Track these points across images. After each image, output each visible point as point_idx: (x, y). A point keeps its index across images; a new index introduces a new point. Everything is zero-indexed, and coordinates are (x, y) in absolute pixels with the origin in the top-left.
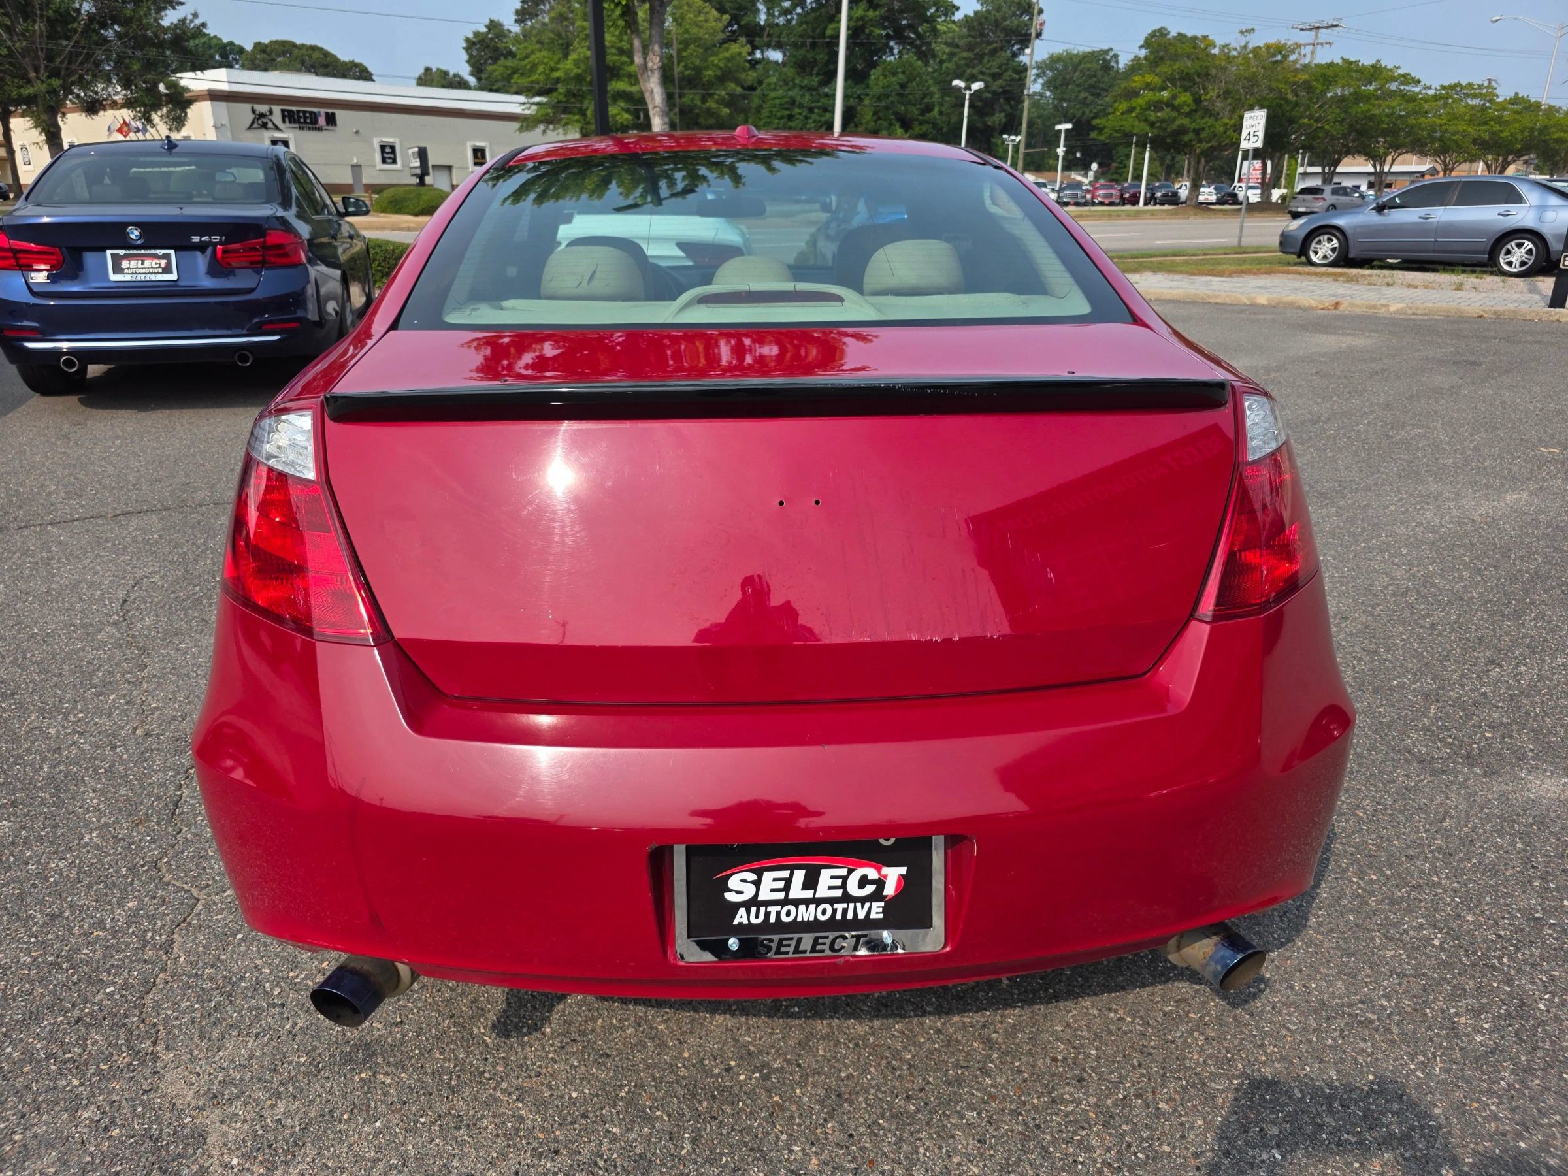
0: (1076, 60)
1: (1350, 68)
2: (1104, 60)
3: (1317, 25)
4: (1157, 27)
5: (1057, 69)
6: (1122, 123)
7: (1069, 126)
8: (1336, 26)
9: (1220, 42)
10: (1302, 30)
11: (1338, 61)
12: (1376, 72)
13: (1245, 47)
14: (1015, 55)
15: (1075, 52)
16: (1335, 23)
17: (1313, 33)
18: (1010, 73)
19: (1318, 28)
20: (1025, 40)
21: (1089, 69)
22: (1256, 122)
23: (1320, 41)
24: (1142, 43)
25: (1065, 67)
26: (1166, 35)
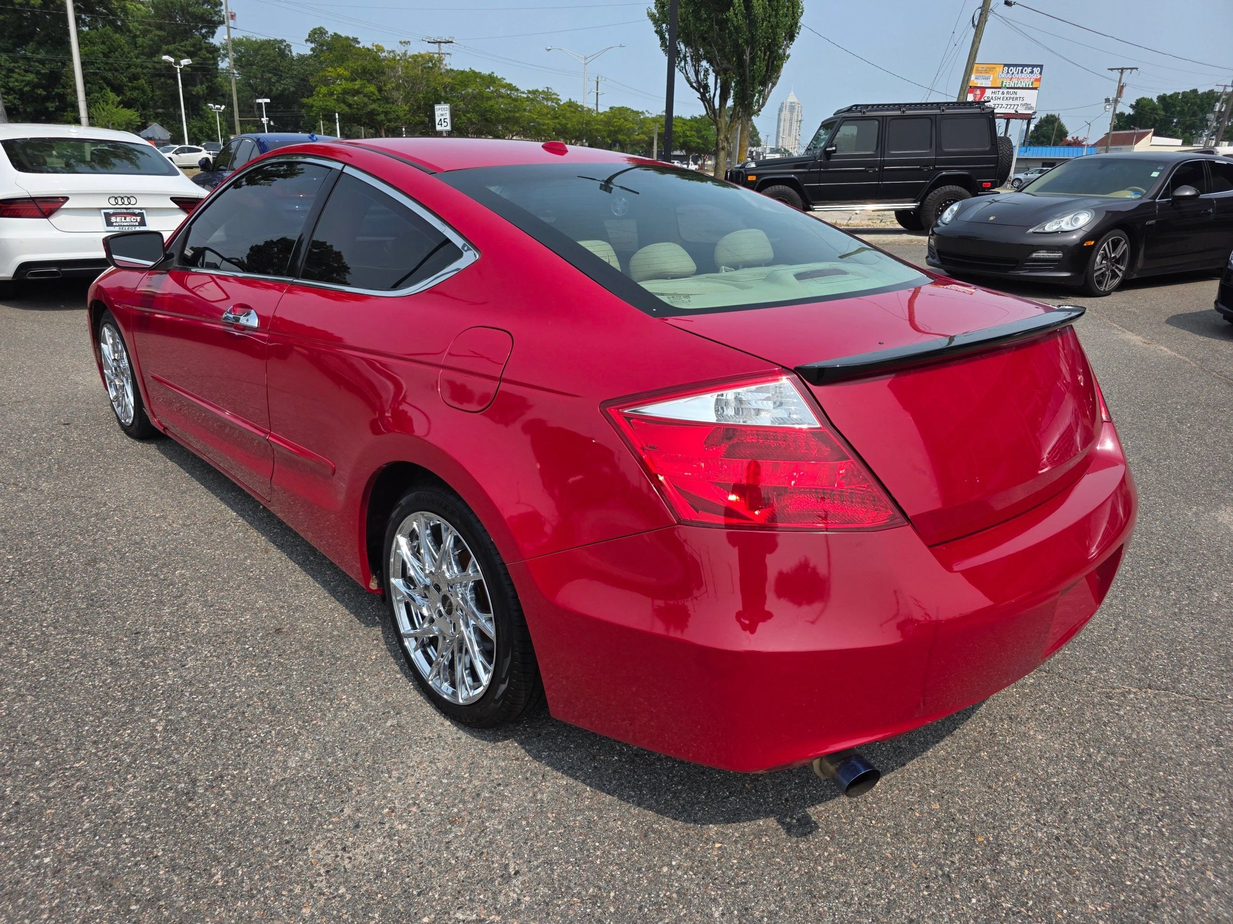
0: (256, 46)
1: (474, 76)
2: (279, 48)
3: (439, 40)
4: (317, 27)
5: (240, 51)
6: (325, 103)
7: (268, 101)
8: (452, 42)
9: (387, 48)
10: (429, 42)
11: (468, 70)
12: (491, 80)
13: (405, 54)
14: (205, 37)
15: (254, 39)
16: (450, 40)
17: (436, 45)
18: (204, 52)
19: (440, 42)
20: (212, 25)
21: (269, 55)
22: (444, 112)
23: (443, 52)
24: (307, 37)
25: (247, 50)
26: (325, 34)
